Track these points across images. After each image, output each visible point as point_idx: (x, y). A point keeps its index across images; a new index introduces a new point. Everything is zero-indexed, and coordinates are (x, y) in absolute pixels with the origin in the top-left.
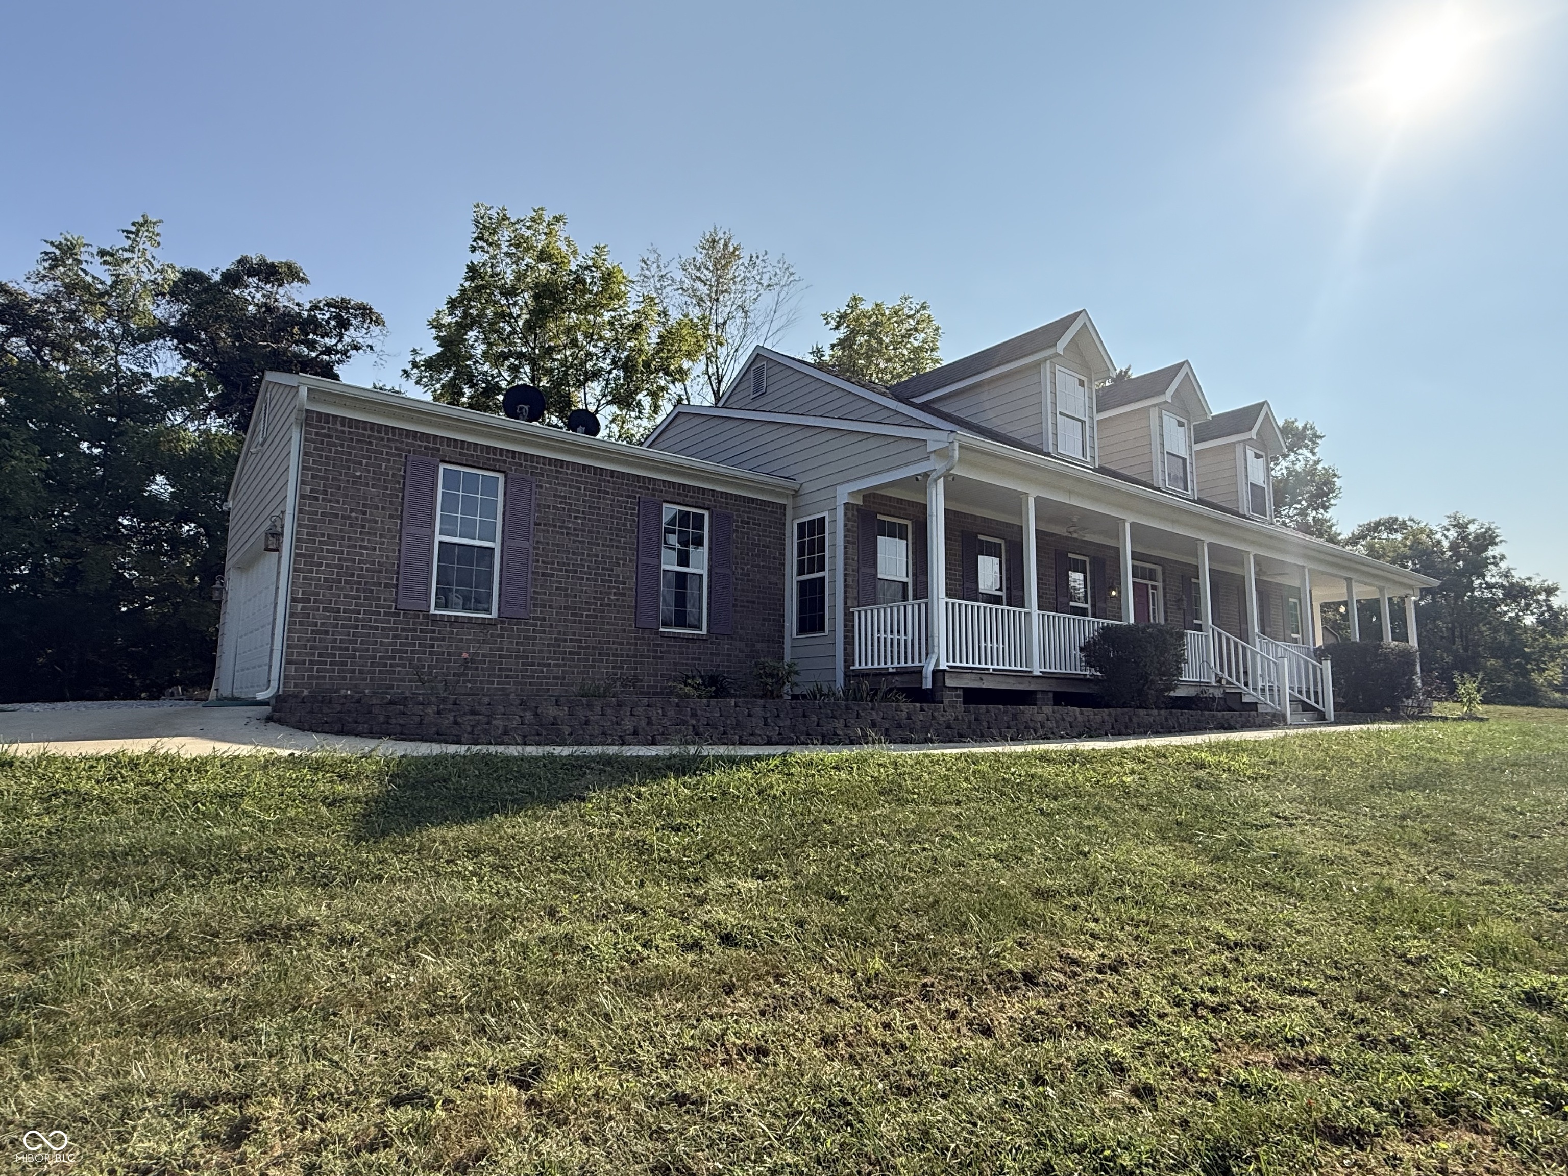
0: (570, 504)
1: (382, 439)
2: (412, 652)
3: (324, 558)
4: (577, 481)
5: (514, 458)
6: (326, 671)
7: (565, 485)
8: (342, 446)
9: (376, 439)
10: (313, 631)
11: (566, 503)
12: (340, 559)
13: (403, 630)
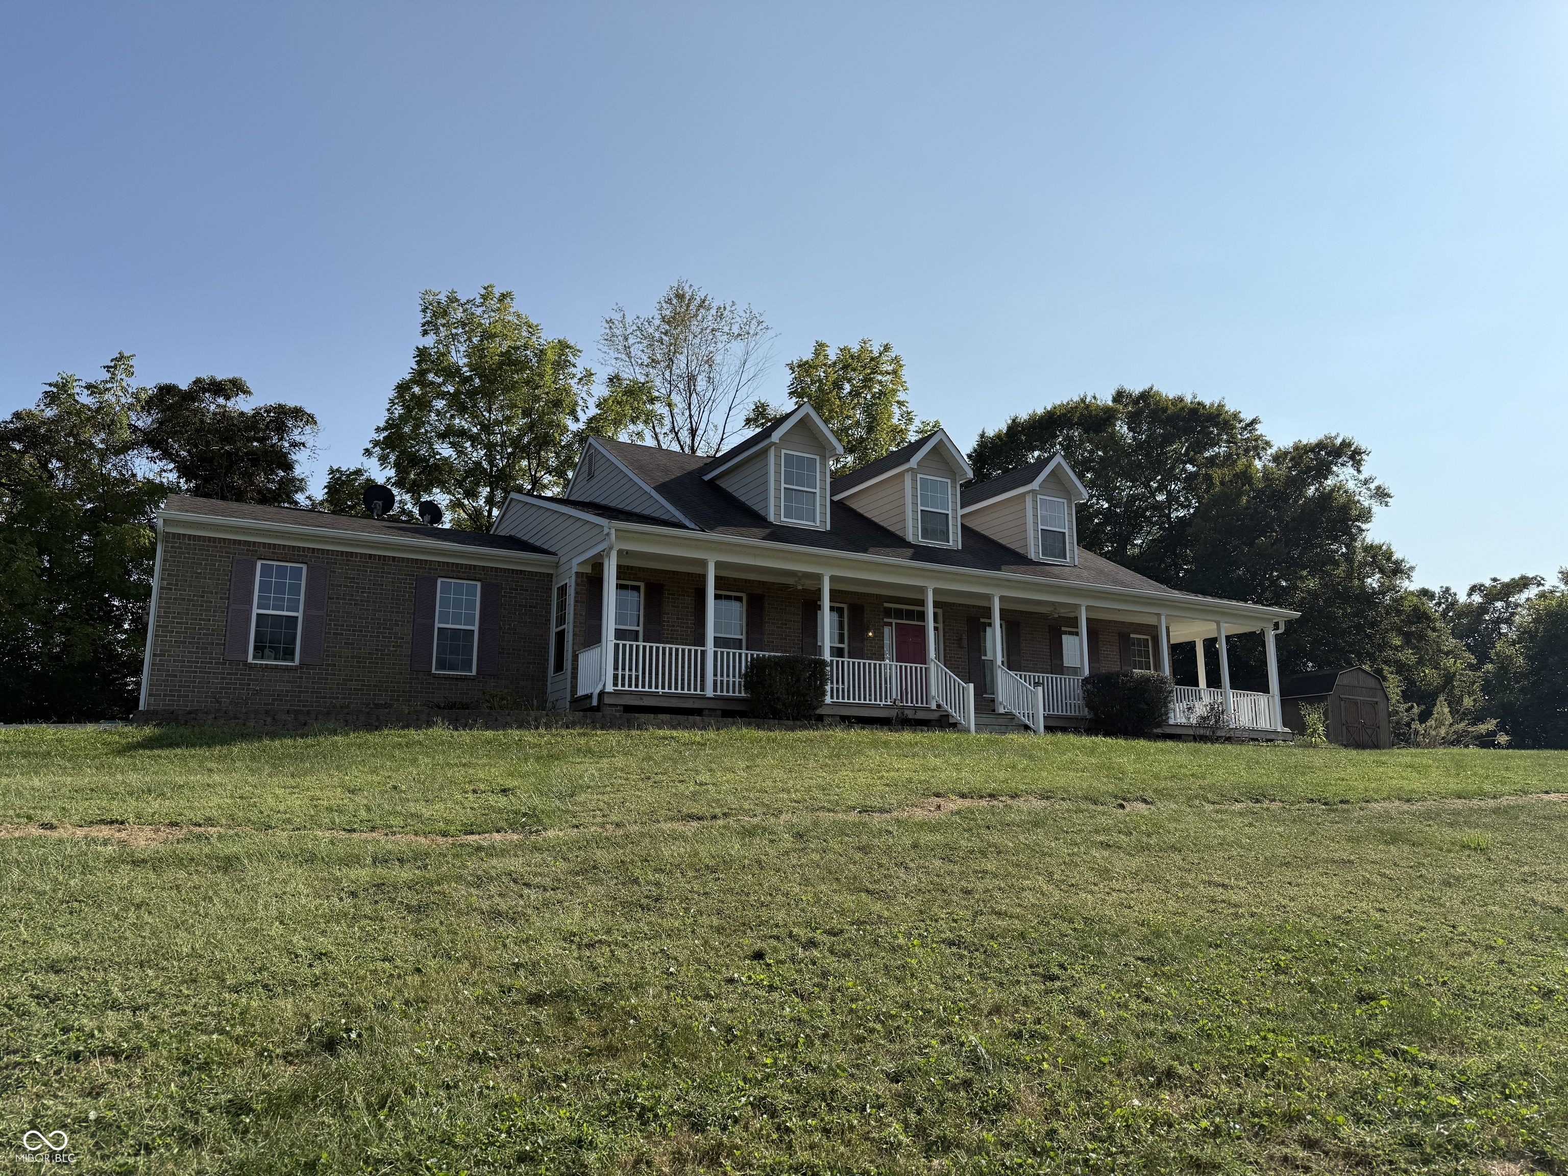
0: (358, 583)
1: (216, 547)
2: (234, 689)
3: (175, 627)
4: (364, 566)
5: (313, 553)
6: (174, 700)
7: (354, 570)
8: (189, 553)
9: (212, 547)
10: (166, 675)
11: (354, 583)
12: (185, 628)
13: (228, 674)
